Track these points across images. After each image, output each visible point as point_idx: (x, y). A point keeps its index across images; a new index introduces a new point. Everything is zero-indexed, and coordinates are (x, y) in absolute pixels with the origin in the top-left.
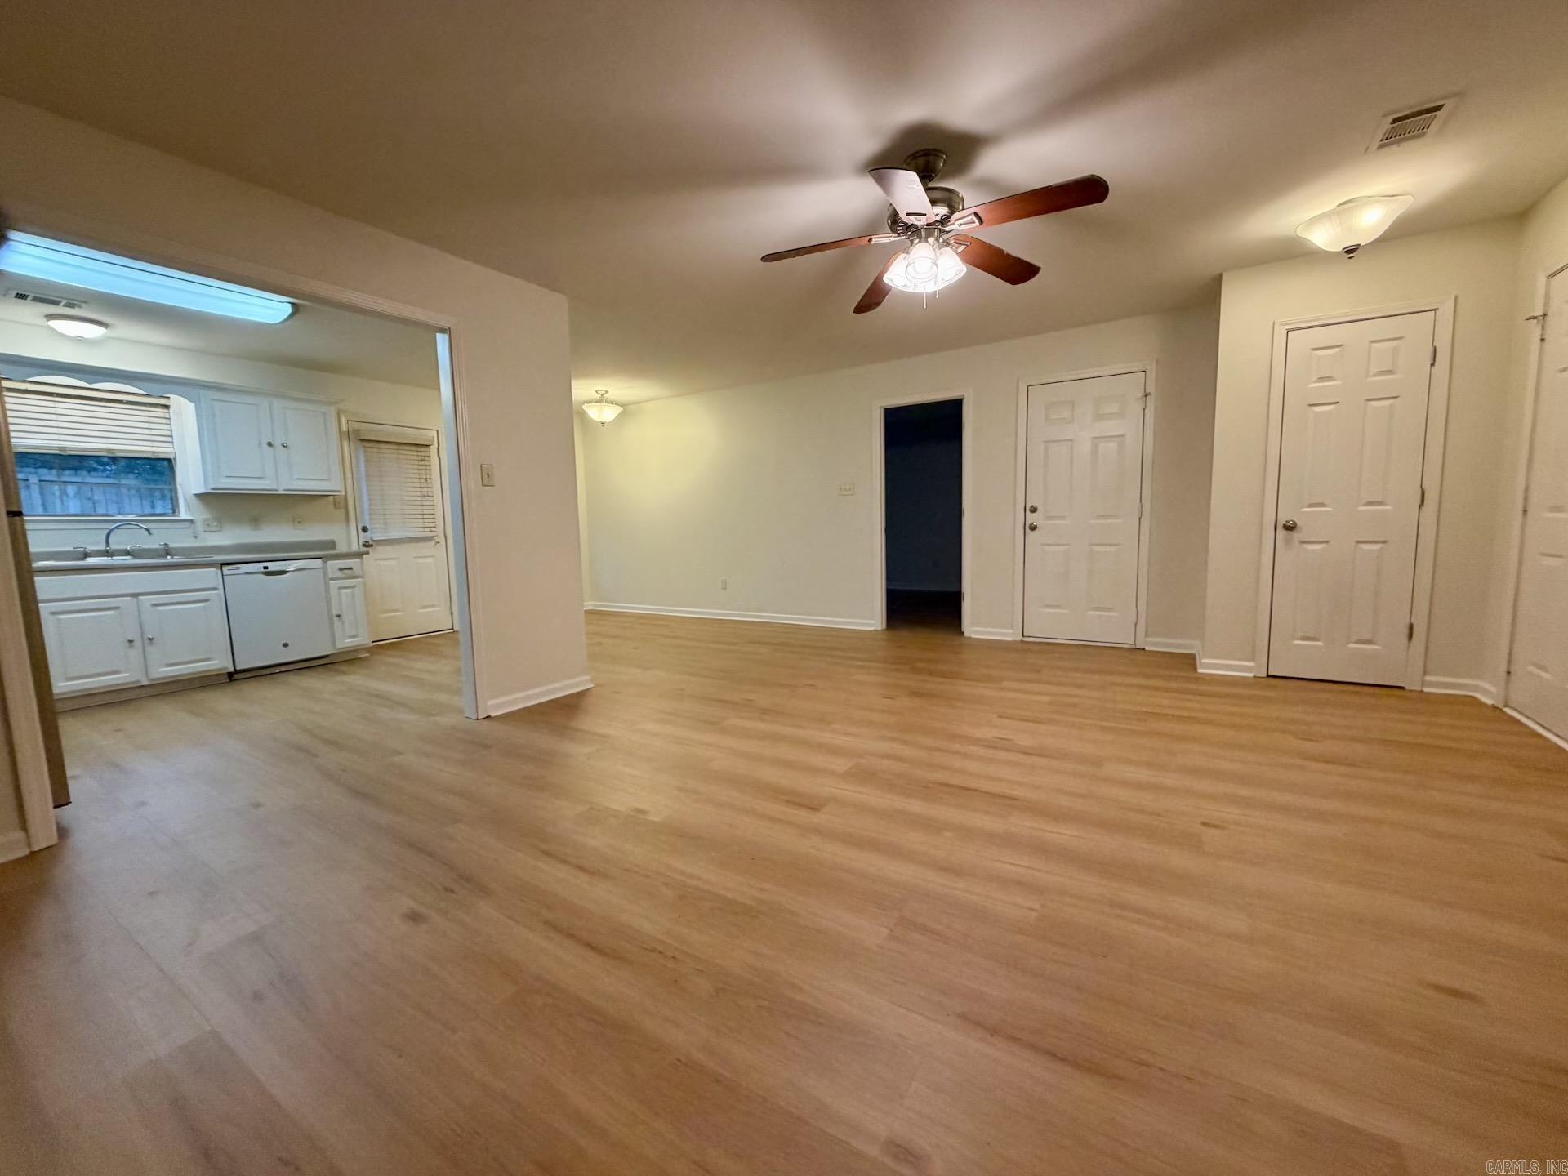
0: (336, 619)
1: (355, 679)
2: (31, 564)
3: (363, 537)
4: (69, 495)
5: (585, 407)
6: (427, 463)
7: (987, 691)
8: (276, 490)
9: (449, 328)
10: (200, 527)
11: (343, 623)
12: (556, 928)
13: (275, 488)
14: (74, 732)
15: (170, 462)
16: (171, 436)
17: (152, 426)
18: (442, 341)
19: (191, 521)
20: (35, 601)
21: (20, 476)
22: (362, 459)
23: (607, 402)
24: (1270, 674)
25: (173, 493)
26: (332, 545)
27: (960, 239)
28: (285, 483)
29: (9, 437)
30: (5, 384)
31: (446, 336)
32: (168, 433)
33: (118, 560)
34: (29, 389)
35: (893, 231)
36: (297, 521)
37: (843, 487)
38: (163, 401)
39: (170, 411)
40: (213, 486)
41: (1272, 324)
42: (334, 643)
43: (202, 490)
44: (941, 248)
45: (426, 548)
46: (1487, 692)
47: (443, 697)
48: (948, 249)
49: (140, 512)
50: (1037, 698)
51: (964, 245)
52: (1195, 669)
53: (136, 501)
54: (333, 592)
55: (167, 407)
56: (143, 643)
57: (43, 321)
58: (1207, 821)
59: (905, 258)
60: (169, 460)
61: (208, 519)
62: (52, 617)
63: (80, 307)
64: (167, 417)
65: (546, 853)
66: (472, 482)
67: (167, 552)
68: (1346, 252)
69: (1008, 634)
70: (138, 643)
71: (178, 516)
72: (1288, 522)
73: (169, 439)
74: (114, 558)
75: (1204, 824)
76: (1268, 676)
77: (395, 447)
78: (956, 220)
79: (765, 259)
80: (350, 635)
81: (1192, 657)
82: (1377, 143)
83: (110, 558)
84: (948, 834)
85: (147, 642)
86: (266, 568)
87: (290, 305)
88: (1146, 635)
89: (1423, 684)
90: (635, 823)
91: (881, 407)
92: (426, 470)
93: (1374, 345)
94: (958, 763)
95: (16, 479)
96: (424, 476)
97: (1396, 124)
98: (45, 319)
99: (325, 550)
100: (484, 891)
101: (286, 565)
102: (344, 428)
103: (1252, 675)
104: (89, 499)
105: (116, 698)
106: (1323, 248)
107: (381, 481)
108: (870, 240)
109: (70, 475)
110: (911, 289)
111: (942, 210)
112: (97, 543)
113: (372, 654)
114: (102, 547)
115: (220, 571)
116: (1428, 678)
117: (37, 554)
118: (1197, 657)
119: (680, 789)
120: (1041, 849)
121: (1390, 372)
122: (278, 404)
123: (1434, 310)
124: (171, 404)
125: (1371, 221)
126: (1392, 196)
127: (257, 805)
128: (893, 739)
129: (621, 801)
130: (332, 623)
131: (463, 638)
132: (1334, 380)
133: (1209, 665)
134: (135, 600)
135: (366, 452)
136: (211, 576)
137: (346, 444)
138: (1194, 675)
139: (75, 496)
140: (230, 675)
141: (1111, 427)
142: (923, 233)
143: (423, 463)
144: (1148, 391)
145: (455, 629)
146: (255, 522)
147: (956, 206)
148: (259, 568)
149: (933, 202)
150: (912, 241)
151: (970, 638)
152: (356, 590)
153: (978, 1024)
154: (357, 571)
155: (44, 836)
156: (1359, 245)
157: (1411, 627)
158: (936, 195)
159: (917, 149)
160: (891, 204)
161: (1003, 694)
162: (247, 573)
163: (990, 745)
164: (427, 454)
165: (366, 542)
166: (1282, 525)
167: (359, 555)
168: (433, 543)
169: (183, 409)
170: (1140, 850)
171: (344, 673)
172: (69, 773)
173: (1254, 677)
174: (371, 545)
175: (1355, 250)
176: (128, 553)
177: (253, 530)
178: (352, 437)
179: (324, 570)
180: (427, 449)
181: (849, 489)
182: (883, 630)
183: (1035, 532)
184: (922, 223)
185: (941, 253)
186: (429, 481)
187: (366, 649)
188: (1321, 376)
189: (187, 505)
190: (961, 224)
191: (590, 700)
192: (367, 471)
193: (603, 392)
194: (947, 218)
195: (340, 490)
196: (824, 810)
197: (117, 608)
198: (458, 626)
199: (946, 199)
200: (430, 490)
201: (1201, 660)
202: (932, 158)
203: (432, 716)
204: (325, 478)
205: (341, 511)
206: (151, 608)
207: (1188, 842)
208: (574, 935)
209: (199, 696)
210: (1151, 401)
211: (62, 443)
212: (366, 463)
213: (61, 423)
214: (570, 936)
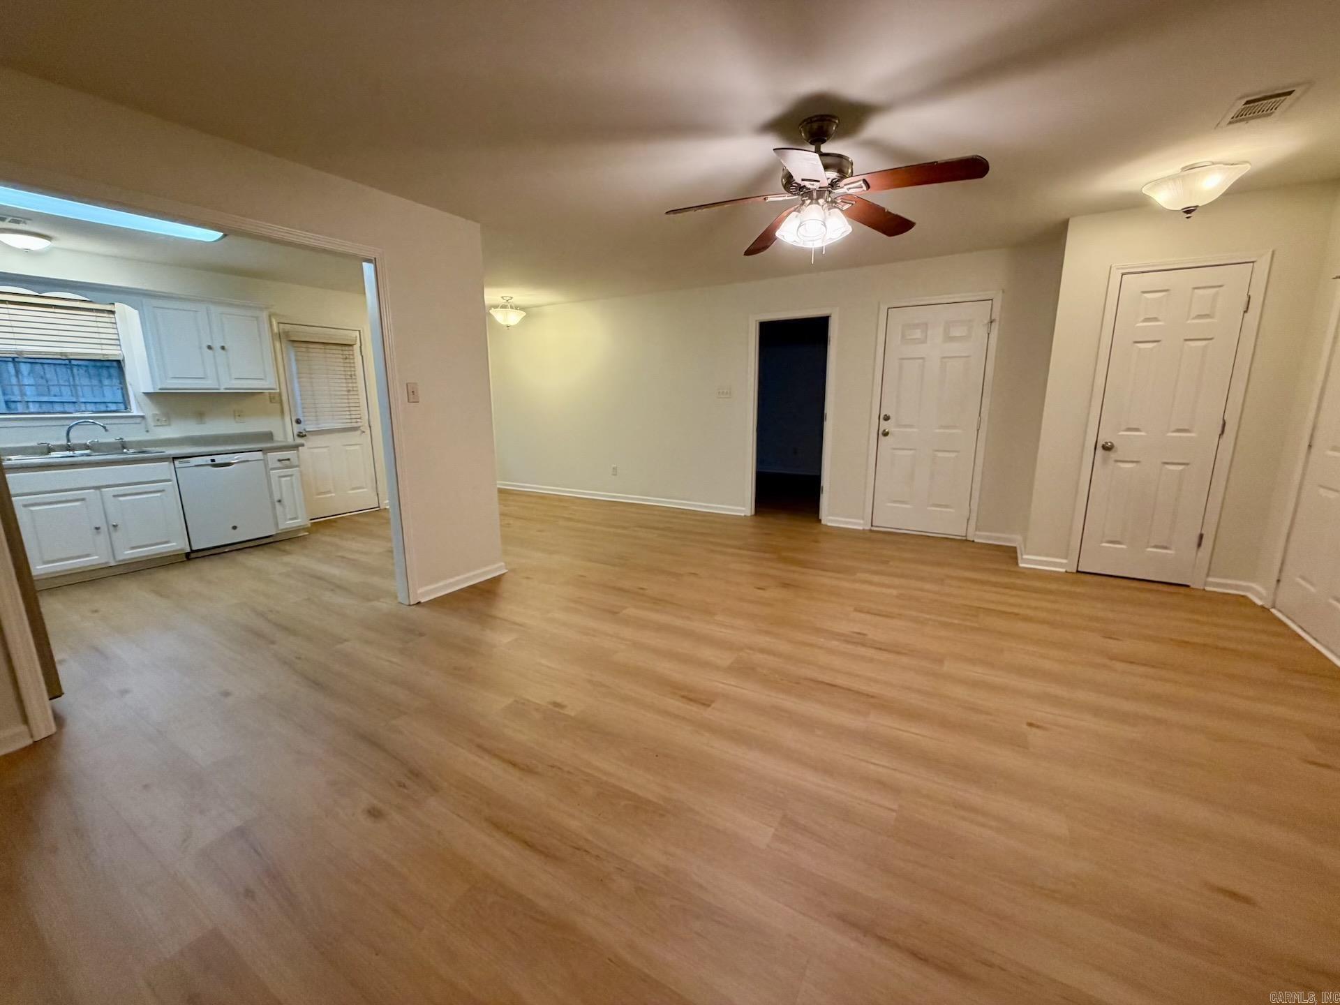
0: (277, 504)
1: (297, 559)
3: (297, 428)
5: (492, 311)
6: (351, 361)
9: (375, 259)
10: (151, 422)
11: (284, 506)
12: (497, 826)
13: (217, 387)
14: (51, 607)
15: (119, 364)
16: (119, 340)
17: (101, 330)
18: (368, 269)
19: (143, 417)
22: (293, 358)
23: (512, 307)
24: (1079, 569)
25: (124, 390)
26: (269, 436)
27: (846, 198)
28: (227, 383)
31: (372, 266)
32: (115, 337)
33: (80, 454)
35: (787, 190)
36: (238, 415)
37: (721, 391)
38: (109, 307)
39: (116, 317)
40: (159, 387)
41: (1109, 268)
42: (277, 525)
43: (151, 390)
44: (829, 209)
45: (354, 437)
46: (1258, 593)
47: (376, 580)
48: (835, 209)
50: (884, 590)
51: (849, 205)
52: (1017, 564)
53: (85, 381)
54: (274, 480)
55: (112, 312)
56: (108, 529)
58: (1032, 721)
59: (796, 217)
60: (118, 361)
61: (158, 414)
63: (25, 223)
64: (114, 322)
67: (124, 445)
68: (1184, 212)
69: (859, 524)
70: (104, 528)
71: (130, 412)
72: (1107, 443)
73: (117, 342)
74: (76, 452)
75: (1030, 725)
76: (1078, 572)
77: (322, 346)
78: (845, 185)
79: (669, 213)
80: (289, 517)
81: (1014, 550)
82: (1229, 119)
83: (71, 452)
84: (819, 733)
85: (112, 528)
86: (213, 460)
88: (976, 528)
89: (1206, 584)
90: (553, 716)
91: (756, 321)
92: (350, 367)
93: (1196, 291)
94: (822, 657)
96: (349, 373)
97: (1248, 106)
99: (264, 442)
100: (435, 789)
101: (231, 458)
102: (276, 330)
103: (1064, 570)
104: (42, 378)
106: (1164, 206)
107: (311, 378)
108: (765, 199)
111: (833, 175)
112: (58, 439)
113: (310, 533)
114: (64, 442)
115: (172, 464)
116: (1210, 579)
118: (1018, 551)
119: (590, 681)
120: (895, 748)
121: (1207, 316)
122: (213, 308)
123: (1253, 262)
124: (116, 310)
125: (1212, 184)
126: (1232, 165)
127: (226, 694)
129: (539, 694)
130: (274, 508)
131: (393, 517)
132: (1158, 321)
133: (1028, 561)
134: (98, 492)
135: (296, 351)
136: (164, 469)
137: (278, 345)
138: (1014, 568)
139: (29, 374)
140: (187, 555)
141: (959, 348)
142: (815, 194)
143: (347, 361)
144: (993, 318)
145: (382, 507)
146: (200, 416)
147: (845, 170)
148: (208, 461)
149: (826, 167)
150: (804, 201)
151: (826, 525)
152: (294, 477)
153: (854, 925)
154: (294, 461)
155: (43, 727)
156: (1197, 206)
157: (1201, 536)
158: (827, 160)
159: (813, 115)
160: (786, 169)
161: (857, 586)
162: (196, 466)
163: (848, 639)
164: (351, 353)
165: (300, 433)
166: (1101, 445)
167: (296, 447)
168: (358, 432)
169: (128, 316)
172: (57, 657)
173: (1066, 572)
174: (305, 435)
175: (1193, 210)
176: (87, 447)
177: (198, 424)
178: (284, 341)
179: (265, 461)
180: (351, 348)
181: (727, 393)
182: (751, 516)
183: (887, 437)
184: (814, 187)
185: (830, 215)
186: (354, 377)
187: (305, 529)
188: (1148, 317)
189: (138, 403)
190: (850, 188)
191: (505, 586)
192: (298, 369)
193: (508, 298)
194: (837, 181)
195: (274, 387)
196: (713, 705)
197: (83, 500)
198: (385, 503)
199: (838, 165)
200: (354, 385)
201: (1022, 555)
202: (826, 123)
203: (369, 600)
204: (262, 376)
205: (278, 406)
206: (113, 499)
207: (1017, 742)
208: (511, 833)
209: (162, 575)
210: (995, 326)
211: (18, 347)
212: (297, 360)
213: (14, 328)
214: (509, 834)
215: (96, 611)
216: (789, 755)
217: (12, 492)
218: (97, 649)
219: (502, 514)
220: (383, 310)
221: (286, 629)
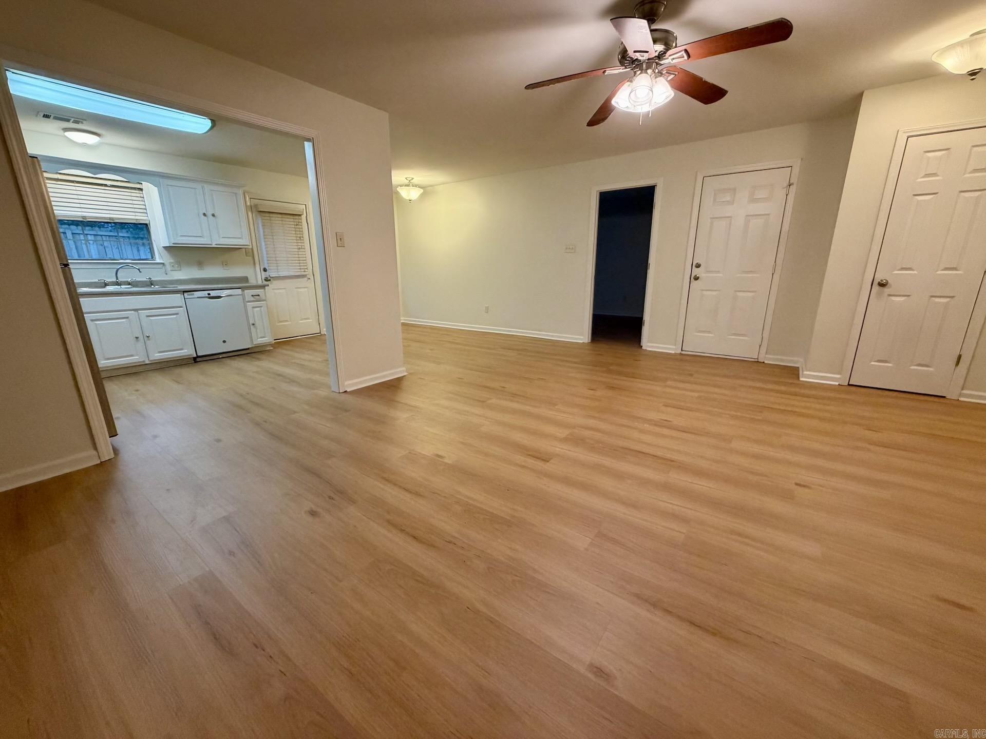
0: (252, 327)
1: (265, 364)
2: (76, 290)
3: (264, 275)
4: (91, 245)
5: (399, 189)
6: (300, 227)
7: (657, 388)
8: (211, 245)
9: (313, 138)
10: (169, 268)
11: (256, 328)
12: (395, 526)
13: (210, 243)
14: (111, 388)
15: (146, 226)
16: (146, 209)
17: (134, 202)
18: (308, 146)
19: (163, 264)
20: (82, 313)
21: (61, 230)
22: (261, 224)
23: (413, 186)
24: (850, 383)
25: (151, 246)
26: (245, 279)
27: (671, 70)
28: (216, 240)
29: (53, 210)
30: (46, 175)
31: (311, 144)
32: (144, 207)
33: (124, 288)
34: (60, 178)
35: (622, 63)
36: (225, 264)
37: (568, 247)
38: (138, 186)
39: (143, 192)
40: (173, 242)
41: (897, 132)
42: (252, 340)
43: (167, 245)
44: (656, 78)
45: (302, 282)
47: (317, 377)
48: (661, 78)
49: (132, 258)
50: (688, 393)
51: (673, 74)
52: (798, 378)
53: (129, 248)
54: (249, 309)
55: (141, 190)
56: (144, 339)
57: (61, 133)
58: (798, 482)
59: (629, 85)
60: (146, 224)
61: (172, 263)
62: (92, 323)
63: (82, 123)
64: (142, 196)
65: (387, 480)
66: (331, 243)
67: (151, 283)
68: (969, 74)
69: (672, 349)
70: (141, 338)
71: (155, 260)
72: (882, 280)
73: (145, 211)
74: (122, 286)
75: (797, 484)
76: (849, 385)
77: (279, 216)
78: (670, 56)
79: (528, 87)
80: (260, 336)
81: (797, 369)
83: (118, 287)
84: (629, 481)
85: (146, 338)
86: (209, 294)
87: (210, 121)
88: (766, 353)
89: (960, 395)
90: (436, 463)
91: (597, 191)
92: (300, 231)
93: (975, 148)
94: (636, 435)
95: (59, 233)
96: (299, 236)
98: (62, 132)
99: (241, 283)
100: (353, 502)
101: (220, 293)
102: (248, 204)
103: (837, 383)
104: (102, 245)
105: (134, 370)
106: (952, 71)
107: (273, 238)
108: (604, 72)
109: (89, 230)
110: (631, 110)
111: (660, 48)
112: (111, 277)
113: (274, 348)
114: (114, 280)
115: (183, 296)
116: (965, 392)
117: (78, 283)
118: (800, 370)
119: (462, 443)
121: (982, 170)
122: (207, 187)
124: (143, 188)
127: (219, 441)
128: (594, 418)
129: (427, 450)
130: (250, 329)
131: (329, 339)
132: (938, 176)
133: (808, 376)
134: (136, 313)
135: (262, 219)
136: (177, 299)
137: (250, 214)
138: (796, 382)
140: (195, 359)
141: (759, 208)
142: (644, 66)
143: (298, 227)
144: (791, 182)
145: (322, 333)
146: (200, 264)
147: (671, 43)
148: (205, 294)
149: (655, 41)
150: (635, 73)
151: (646, 350)
152: (262, 308)
153: (646, 601)
154: (263, 296)
155: (107, 455)
156: (981, 69)
157: (960, 357)
158: (657, 35)
160: (622, 43)
161: (668, 390)
162: (198, 297)
163: (656, 424)
164: (300, 221)
165: (267, 278)
166: (877, 282)
167: (263, 287)
168: (306, 279)
169: (151, 190)
170: (754, 499)
171: (259, 359)
172: (115, 416)
173: (839, 385)
174: (270, 280)
175: (978, 72)
176: (129, 284)
177: (199, 270)
178: (254, 209)
179: (243, 295)
180: (300, 217)
181: (572, 248)
182: (588, 343)
183: (697, 281)
184: (644, 58)
185: (656, 82)
186: (302, 238)
187: (271, 345)
188: (927, 173)
189: (160, 254)
190: (673, 59)
191: (405, 383)
192: (264, 232)
193: (410, 179)
194: (663, 54)
195: (248, 244)
196: (551, 461)
197: (127, 318)
198: (324, 331)
199: (664, 39)
200: (303, 244)
201: (803, 371)
202: (656, 4)
203: (314, 389)
204: (240, 237)
205: (250, 258)
206: (145, 317)
207: (787, 496)
208: (404, 530)
209: (178, 371)
210: (793, 189)
211: (83, 213)
212: (263, 226)
213: (80, 200)
214: (402, 531)
215: (137, 390)
216: (605, 495)
217: (84, 310)
218: (138, 412)
219: (404, 339)
220: (320, 187)
221: (257, 404)
